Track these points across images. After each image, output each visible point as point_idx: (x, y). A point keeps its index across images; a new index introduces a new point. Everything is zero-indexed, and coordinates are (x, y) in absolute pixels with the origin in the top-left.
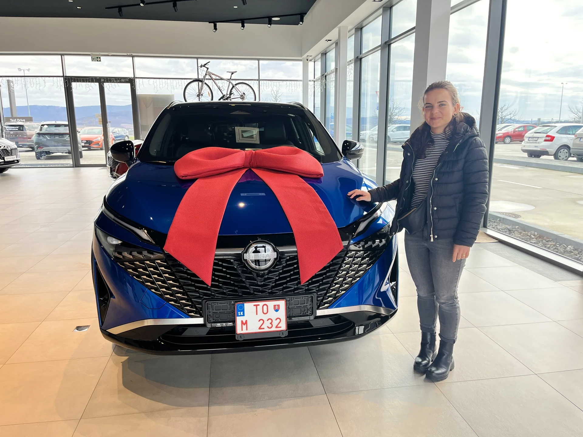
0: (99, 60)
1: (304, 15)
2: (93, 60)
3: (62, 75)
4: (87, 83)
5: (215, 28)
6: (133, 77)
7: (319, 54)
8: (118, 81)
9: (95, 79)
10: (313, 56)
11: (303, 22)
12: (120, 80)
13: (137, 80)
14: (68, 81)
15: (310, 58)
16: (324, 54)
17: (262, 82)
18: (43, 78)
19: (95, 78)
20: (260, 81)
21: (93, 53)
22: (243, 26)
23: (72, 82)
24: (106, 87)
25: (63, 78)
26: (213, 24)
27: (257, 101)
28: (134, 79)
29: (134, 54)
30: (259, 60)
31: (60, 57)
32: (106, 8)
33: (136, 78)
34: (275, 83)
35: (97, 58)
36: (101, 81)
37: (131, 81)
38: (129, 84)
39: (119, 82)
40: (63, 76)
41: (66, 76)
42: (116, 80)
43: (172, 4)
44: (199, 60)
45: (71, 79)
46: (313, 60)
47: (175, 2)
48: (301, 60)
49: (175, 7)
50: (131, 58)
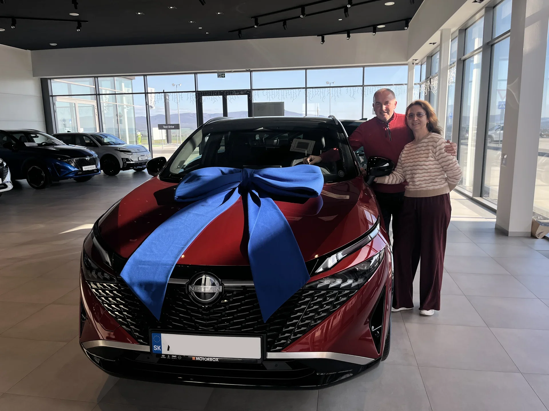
1: (409, 20)
2: (219, 76)
3: (195, 90)
4: (213, 96)
5: (323, 41)
7: (424, 58)
9: (219, 92)
10: (419, 59)
11: (408, 27)
12: (240, 92)
15: (415, 62)
16: (430, 57)
17: (366, 87)
21: (219, 71)
22: (349, 36)
23: (202, 96)
24: (228, 99)
26: (321, 37)
28: (251, 91)
29: (251, 69)
31: (194, 75)
32: (229, 32)
35: (222, 74)
36: (224, 94)
38: (247, 95)
39: (238, 95)
41: (198, 91)
42: (236, 92)
43: (282, 23)
44: (308, 71)
45: (201, 93)
46: (420, 64)
47: (284, 21)
48: (407, 64)
49: (285, 26)
50: (249, 73)
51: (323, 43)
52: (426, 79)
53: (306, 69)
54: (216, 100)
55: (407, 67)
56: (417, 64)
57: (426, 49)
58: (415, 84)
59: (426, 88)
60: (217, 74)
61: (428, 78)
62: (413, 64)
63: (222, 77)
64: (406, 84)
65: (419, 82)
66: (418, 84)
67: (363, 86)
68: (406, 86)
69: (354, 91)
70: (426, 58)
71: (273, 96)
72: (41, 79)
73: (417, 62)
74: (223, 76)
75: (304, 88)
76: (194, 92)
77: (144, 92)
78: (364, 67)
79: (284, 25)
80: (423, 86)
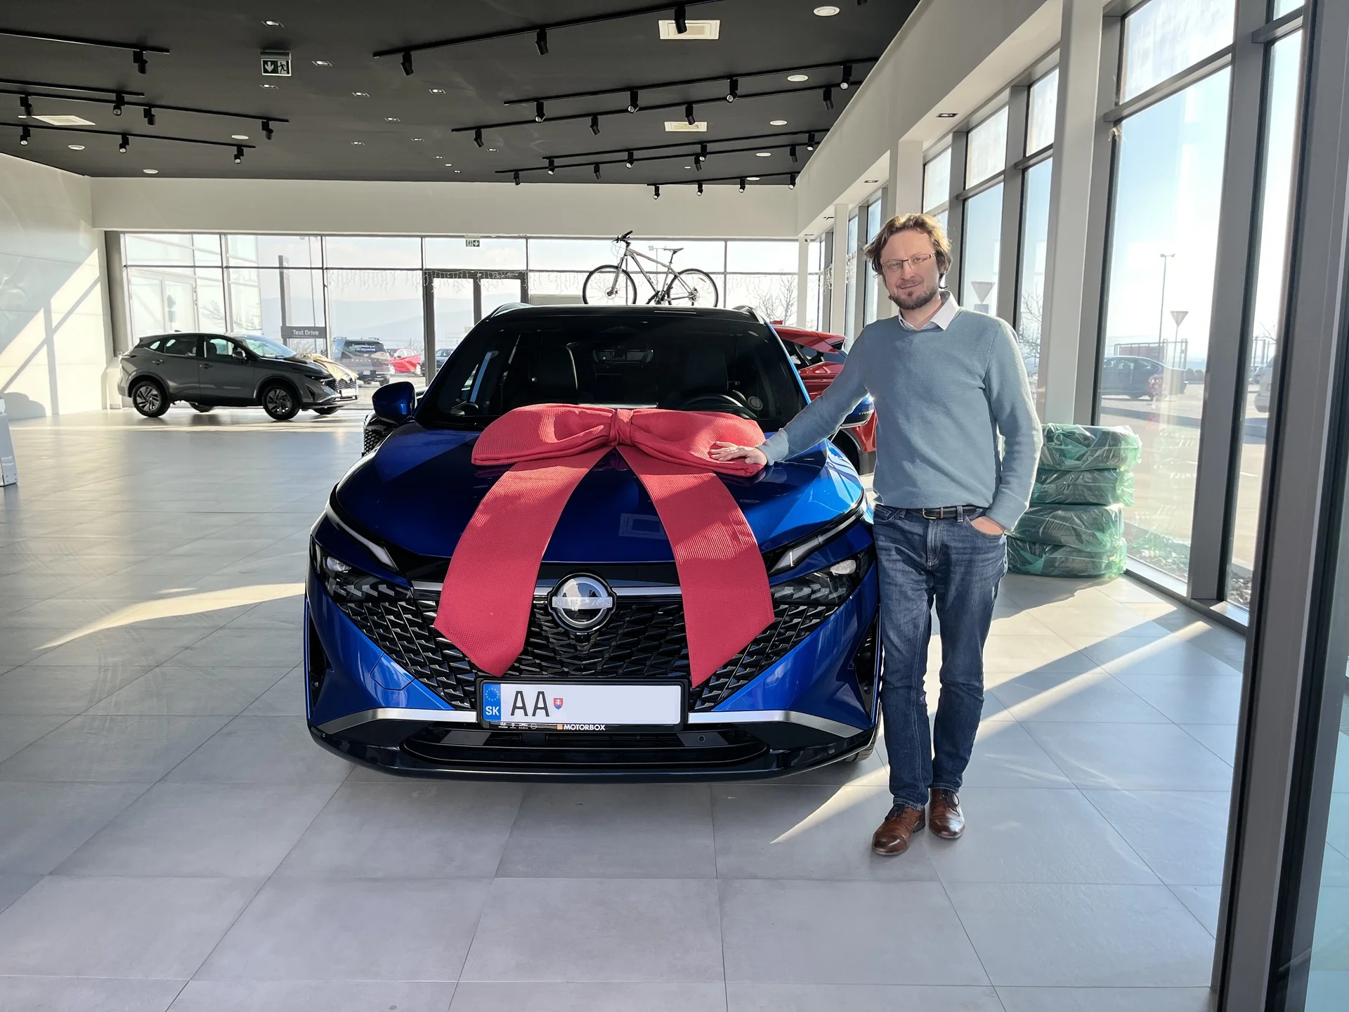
1: (796, 175)
2: (468, 244)
3: (420, 267)
4: (456, 279)
5: (657, 194)
6: (525, 269)
7: (822, 234)
8: (503, 276)
9: (468, 273)
10: (816, 233)
11: (794, 184)
12: (506, 274)
13: (531, 275)
14: (429, 276)
15: (809, 238)
16: (830, 234)
17: (731, 275)
18: (393, 271)
19: (469, 271)
20: (727, 276)
21: (469, 234)
22: (700, 190)
23: (434, 277)
24: (484, 285)
25: (420, 272)
26: (654, 187)
27: (720, 306)
28: (527, 273)
29: (528, 235)
30: (726, 240)
31: (419, 239)
32: (496, 172)
33: (531, 271)
35: (474, 241)
36: (476, 276)
37: (522, 276)
38: (519, 282)
39: (503, 278)
40: (422, 269)
41: (426, 269)
42: (499, 274)
43: (592, 167)
45: (432, 273)
46: (818, 240)
47: (597, 165)
48: (797, 240)
49: (599, 173)
50: (525, 240)
51: (656, 196)
52: (825, 269)
54: (460, 286)
55: (796, 244)
57: (820, 224)
58: (810, 274)
59: (824, 282)
60: (463, 240)
61: (828, 267)
62: (806, 241)
63: (475, 246)
64: (794, 274)
65: (817, 271)
66: (816, 274)
67: (725, 273)
68: (796, 277)
72: (106, 232)
73: (812, 237)
74: (476, 244)
76: (418, 270)
77: (321, 266)
79: (596, 172)
80: (822, 277)
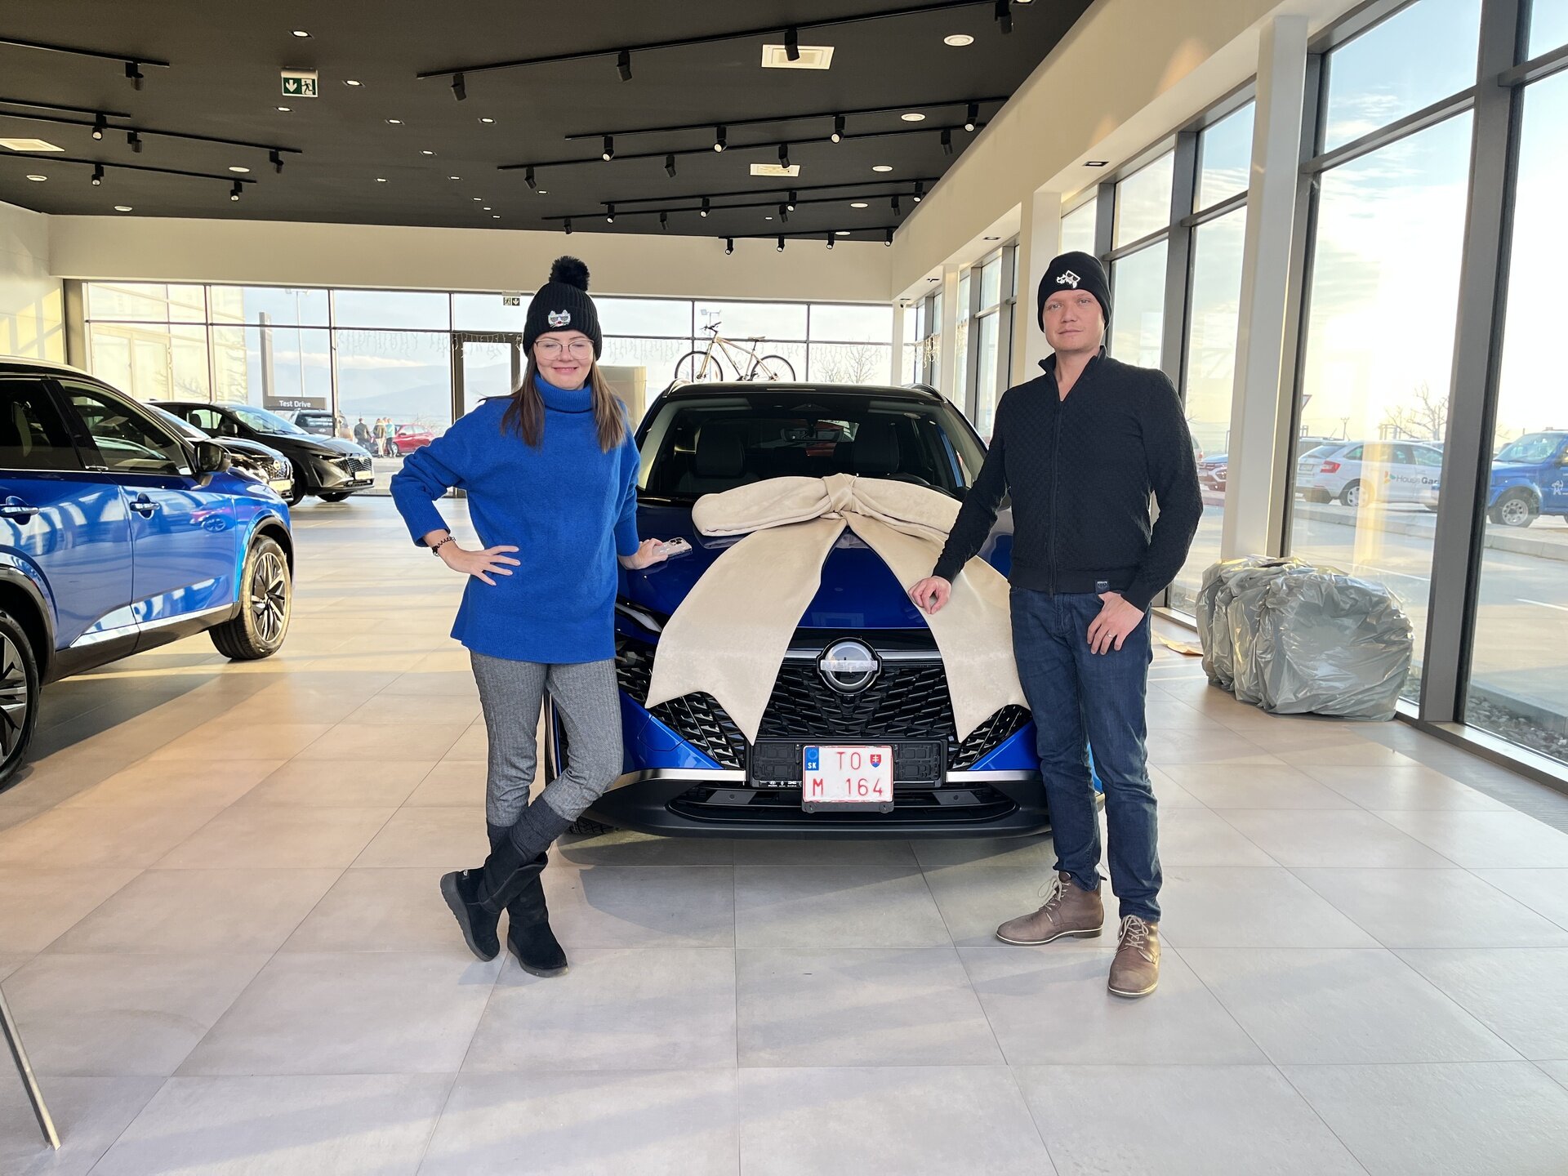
0: (516, 302)
1: (894, 230)
2: (506, 302)
3: (449, 329)
4: (491, 344)
5: (730, 248)
7: (921, 298)
10: (914, 298)
11: (891, 241)
14: (459, 339)
15: (905, 303)
16: (931, 298)
17: (814, 345)
18: (415, 333)
19: (506, 334)
20: (810, 345)
21: (507, 291)
22: (781, 245)
23: (464, 341)
25: (449, 334)
26: (726, 241)
31: (448, 295)
32: (543, 218)
34: (838, 349)
35: (513, 299)
40: (450, 331)
41: (455, 331)
43: (658, 215)
44: (696, 303)
45: (464, 336)
46: (915, 306)
47: (663, 213)
48: (890, 305)
49: (665, 222)
51: (728, 252)
52: (925, 339)
53: (693, 300)
54: (495, 351)
55: (890, 309)
56: (909, 306)
57: (921, 286)
58: (907, 345)
59: (924, 354)
60: (501, 298)
61: (928, 337)
62: (902, 306)
63: (513, 304)
64: (887, 344)
65: (913, 341)
66: (912, 344)
67: (807, 342)
68: (890, 348)
69: (790, 351)
70: (924, 299)
71: (623, 351)
72: (65, 281)
73: (909, 302)
75: (688, 339)
76: (447, 331)
77: (328, 325)
78: (808, 304)
79: (662, 221)
80: (920, 349)
